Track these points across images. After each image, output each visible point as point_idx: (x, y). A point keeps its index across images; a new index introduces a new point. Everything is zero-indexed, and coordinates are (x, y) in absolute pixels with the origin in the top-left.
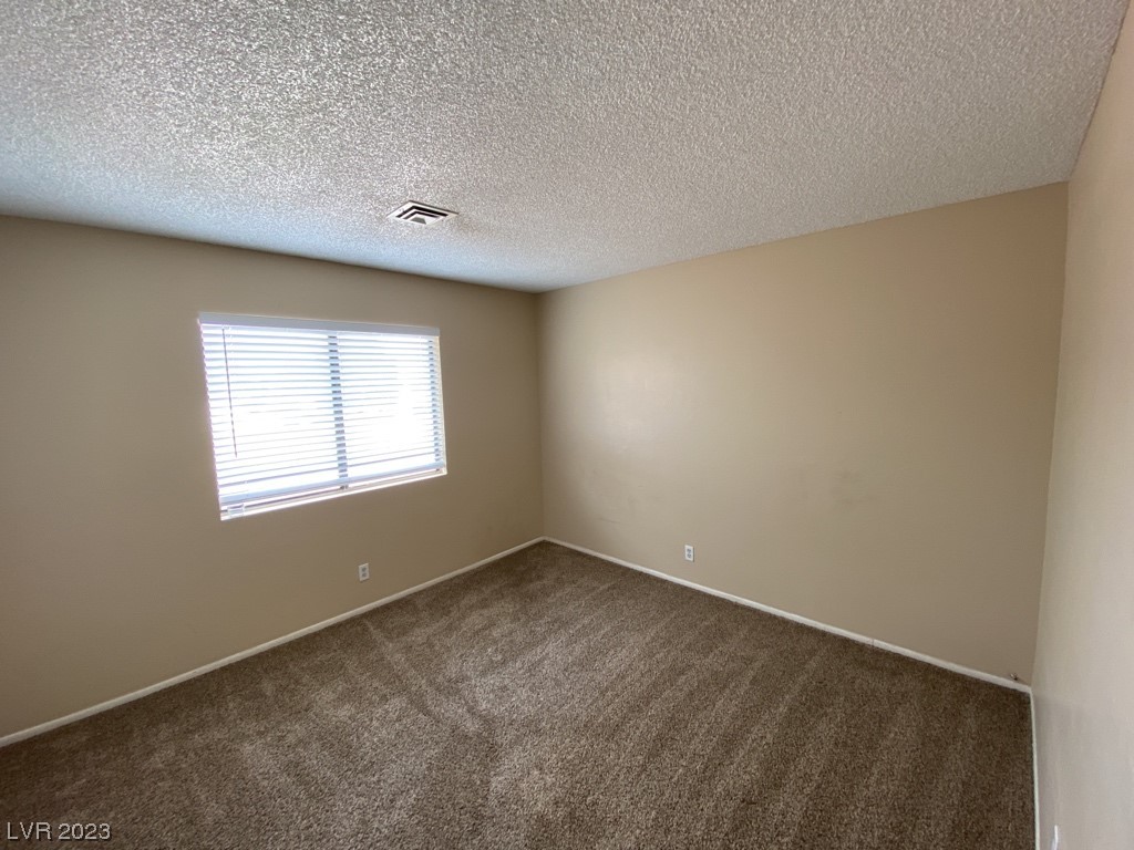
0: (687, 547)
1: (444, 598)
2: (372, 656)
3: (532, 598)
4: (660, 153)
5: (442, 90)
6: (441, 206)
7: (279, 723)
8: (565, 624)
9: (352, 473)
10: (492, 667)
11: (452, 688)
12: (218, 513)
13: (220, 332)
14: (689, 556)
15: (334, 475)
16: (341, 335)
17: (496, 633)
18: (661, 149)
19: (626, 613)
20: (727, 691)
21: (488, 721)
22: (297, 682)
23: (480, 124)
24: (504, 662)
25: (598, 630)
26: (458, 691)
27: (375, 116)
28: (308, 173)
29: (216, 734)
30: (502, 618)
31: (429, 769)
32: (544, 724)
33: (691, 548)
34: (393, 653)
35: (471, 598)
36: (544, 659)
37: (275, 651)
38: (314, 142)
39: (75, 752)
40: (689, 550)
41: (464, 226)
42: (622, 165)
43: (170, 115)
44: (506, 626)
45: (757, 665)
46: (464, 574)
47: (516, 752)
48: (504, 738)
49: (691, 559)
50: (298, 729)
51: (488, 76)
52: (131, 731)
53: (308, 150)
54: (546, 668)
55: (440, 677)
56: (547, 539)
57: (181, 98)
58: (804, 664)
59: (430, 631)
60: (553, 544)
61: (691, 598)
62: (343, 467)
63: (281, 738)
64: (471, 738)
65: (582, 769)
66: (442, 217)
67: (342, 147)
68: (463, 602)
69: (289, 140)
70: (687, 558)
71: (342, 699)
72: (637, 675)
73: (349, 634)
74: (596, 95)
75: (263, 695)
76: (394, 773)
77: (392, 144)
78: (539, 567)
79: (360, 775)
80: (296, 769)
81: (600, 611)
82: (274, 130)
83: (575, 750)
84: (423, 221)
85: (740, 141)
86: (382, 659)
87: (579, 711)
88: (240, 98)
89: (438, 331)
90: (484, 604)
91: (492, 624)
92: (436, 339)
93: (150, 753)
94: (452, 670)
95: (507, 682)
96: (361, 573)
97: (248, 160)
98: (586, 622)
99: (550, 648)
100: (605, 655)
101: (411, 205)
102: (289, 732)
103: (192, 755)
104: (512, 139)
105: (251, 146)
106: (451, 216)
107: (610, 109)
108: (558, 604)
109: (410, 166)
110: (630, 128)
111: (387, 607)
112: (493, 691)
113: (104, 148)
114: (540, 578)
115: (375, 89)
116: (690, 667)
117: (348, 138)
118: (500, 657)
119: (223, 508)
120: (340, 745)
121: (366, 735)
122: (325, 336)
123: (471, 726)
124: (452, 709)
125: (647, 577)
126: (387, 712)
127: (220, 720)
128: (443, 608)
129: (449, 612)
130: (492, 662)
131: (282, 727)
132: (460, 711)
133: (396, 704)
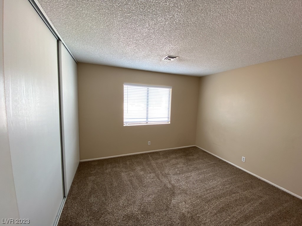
0: (243, 157)
1: (167, 154)
2: (149, 163)
3: (190, 160)
4: (241, 33)
5: (176, 27)
6: (175, 55)
7: (129, 171)
8: (198, 169)
9: (149, 120)
10: (176, 174)
11: (166, 176)
12: (123, 124)
13: (127, 87)
14: (243, 160)
15: (145, 120)
16: (150, 88)
17: (178, 166)
18: (241, 32)
19: (218, 171)
20: (250, 203)
21: (173, 186)
22: (133, 164)
23: (185, 34)
24: (180, 174)
25: (208, 174)
26: (167, 177)
27: (161, 36)
28: (146, 51)
29: (118, 169)
30: (181, 163)
31: (158, 192)
32: (188, 192)
33: (245, 158)
34: (153, 163)
35: (173, 156)
36: (191, 176)
37: (130, 156)
38: (148, 44)
39: (95, 165)
40: (244, 158)
41: (181, 60)
42: (227, 38)
43: (122, 42)
44: (181, 165)
45: (264, 199)
46: (172, 150)
47: (179, 196)
48: (177, 192)
49: (244, 161)
50: (132, 174)
51: (188, 22)
52: (104, 164)
53: (146, 46)
54: (191, 178)
55: (163, 172)
56: (196, 146)
57: (124, 39)
58: (283, 204)
59: (162, 161)
60: (198, 148)
61: (242, 173)
62: (147, 118)
63: (129, 174)
64: (169, 189)
65: (197, 207)
66: (175, 58)
67: (153, 44)
68: (171, 156)
69: (143, 44)
70: (242, 160)
71: (142, 170)
72: (218, 189)
73: (145, 157)
74: (219, 20)
75: (127, 164)
76: (150, 190)
77: (164, 42)
78: (193, 153)
79: (143, 187)
80: (131, 181)
81: (209, 169)
82: (140, 43)
83: (196, 202)
84: (170, 60)
85: (271, 26)
86: (151, 164)
87: (198, 192)
88: (134, 37)
89: (172, 87)
90: (176, 158)
91: (178, 164)
92: (171, 89)
93: (106, 169)
94: (166, 171)
95: (179, 179)
96: (149, 143)
97: (135, 50)
98: (205, 170)
99: (193, 174)
100: (209, 181)
101: (168, 56)
102: (131, 173)
103: (113, 172)
104: (194, 36)
105: (135, 47)
106: (177, 58)
107: (223, 23)
108: (197, 164)
109: (168, 47)
110: (230, 28)
111: (153, 153)
112: (176, 180)
113: (111, 50)
114: (193, 156)
115: (161, 30)
116: (238, 193)
117: (155, 42)
118: (179, 172)
119: (124, 123)
120: (140, 179)
121: (145, 179)
122: (147, 88)
123: (169, 186)
124: (165, 180)
125: (227, 163)
126: (150, 176)
127: (119, 167)
128: (166, 156)
129: (167, 158)
130: (177, 173)
131: (129, 172)
132: (167, 181)
133: (152, 175)
